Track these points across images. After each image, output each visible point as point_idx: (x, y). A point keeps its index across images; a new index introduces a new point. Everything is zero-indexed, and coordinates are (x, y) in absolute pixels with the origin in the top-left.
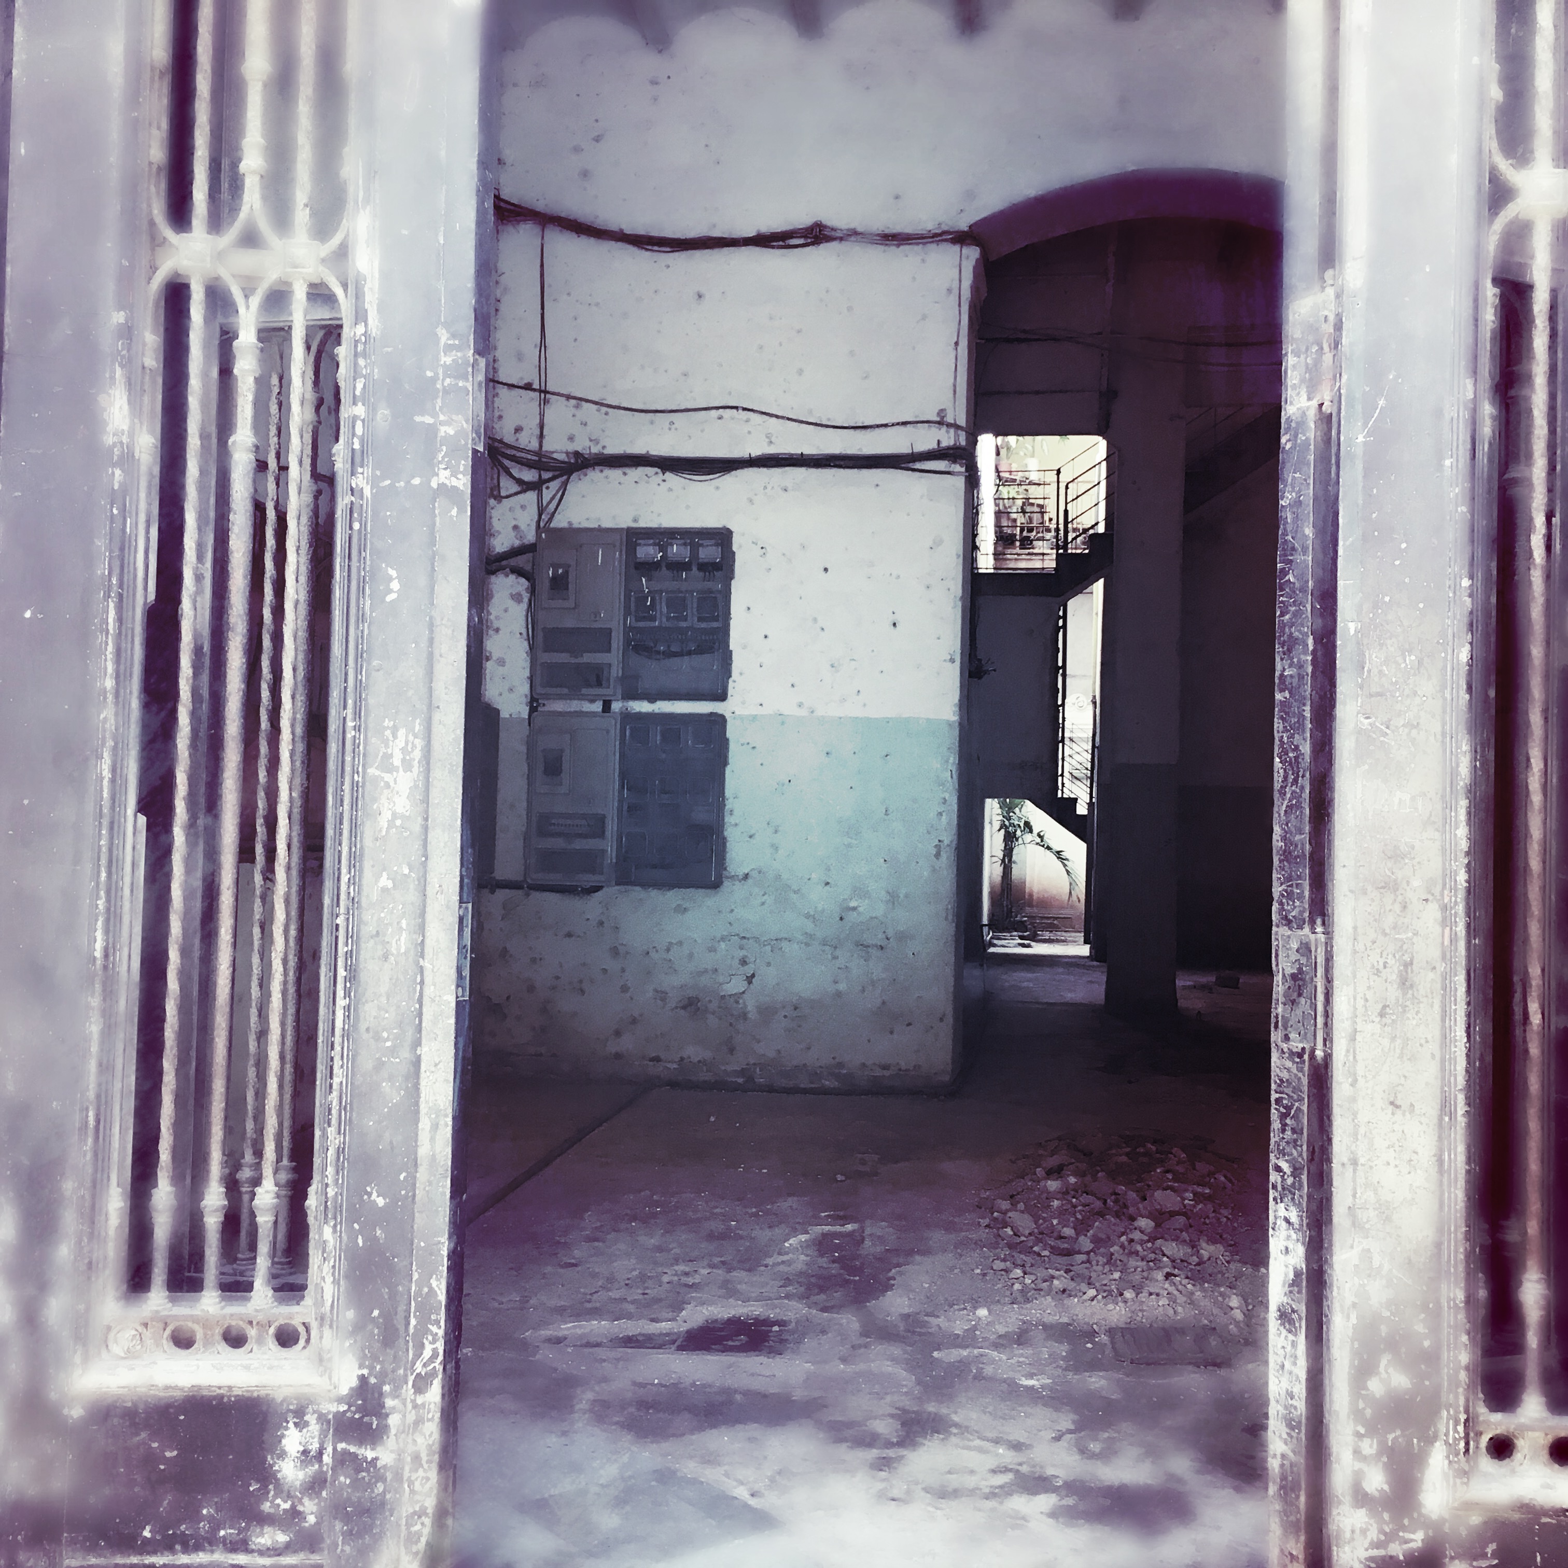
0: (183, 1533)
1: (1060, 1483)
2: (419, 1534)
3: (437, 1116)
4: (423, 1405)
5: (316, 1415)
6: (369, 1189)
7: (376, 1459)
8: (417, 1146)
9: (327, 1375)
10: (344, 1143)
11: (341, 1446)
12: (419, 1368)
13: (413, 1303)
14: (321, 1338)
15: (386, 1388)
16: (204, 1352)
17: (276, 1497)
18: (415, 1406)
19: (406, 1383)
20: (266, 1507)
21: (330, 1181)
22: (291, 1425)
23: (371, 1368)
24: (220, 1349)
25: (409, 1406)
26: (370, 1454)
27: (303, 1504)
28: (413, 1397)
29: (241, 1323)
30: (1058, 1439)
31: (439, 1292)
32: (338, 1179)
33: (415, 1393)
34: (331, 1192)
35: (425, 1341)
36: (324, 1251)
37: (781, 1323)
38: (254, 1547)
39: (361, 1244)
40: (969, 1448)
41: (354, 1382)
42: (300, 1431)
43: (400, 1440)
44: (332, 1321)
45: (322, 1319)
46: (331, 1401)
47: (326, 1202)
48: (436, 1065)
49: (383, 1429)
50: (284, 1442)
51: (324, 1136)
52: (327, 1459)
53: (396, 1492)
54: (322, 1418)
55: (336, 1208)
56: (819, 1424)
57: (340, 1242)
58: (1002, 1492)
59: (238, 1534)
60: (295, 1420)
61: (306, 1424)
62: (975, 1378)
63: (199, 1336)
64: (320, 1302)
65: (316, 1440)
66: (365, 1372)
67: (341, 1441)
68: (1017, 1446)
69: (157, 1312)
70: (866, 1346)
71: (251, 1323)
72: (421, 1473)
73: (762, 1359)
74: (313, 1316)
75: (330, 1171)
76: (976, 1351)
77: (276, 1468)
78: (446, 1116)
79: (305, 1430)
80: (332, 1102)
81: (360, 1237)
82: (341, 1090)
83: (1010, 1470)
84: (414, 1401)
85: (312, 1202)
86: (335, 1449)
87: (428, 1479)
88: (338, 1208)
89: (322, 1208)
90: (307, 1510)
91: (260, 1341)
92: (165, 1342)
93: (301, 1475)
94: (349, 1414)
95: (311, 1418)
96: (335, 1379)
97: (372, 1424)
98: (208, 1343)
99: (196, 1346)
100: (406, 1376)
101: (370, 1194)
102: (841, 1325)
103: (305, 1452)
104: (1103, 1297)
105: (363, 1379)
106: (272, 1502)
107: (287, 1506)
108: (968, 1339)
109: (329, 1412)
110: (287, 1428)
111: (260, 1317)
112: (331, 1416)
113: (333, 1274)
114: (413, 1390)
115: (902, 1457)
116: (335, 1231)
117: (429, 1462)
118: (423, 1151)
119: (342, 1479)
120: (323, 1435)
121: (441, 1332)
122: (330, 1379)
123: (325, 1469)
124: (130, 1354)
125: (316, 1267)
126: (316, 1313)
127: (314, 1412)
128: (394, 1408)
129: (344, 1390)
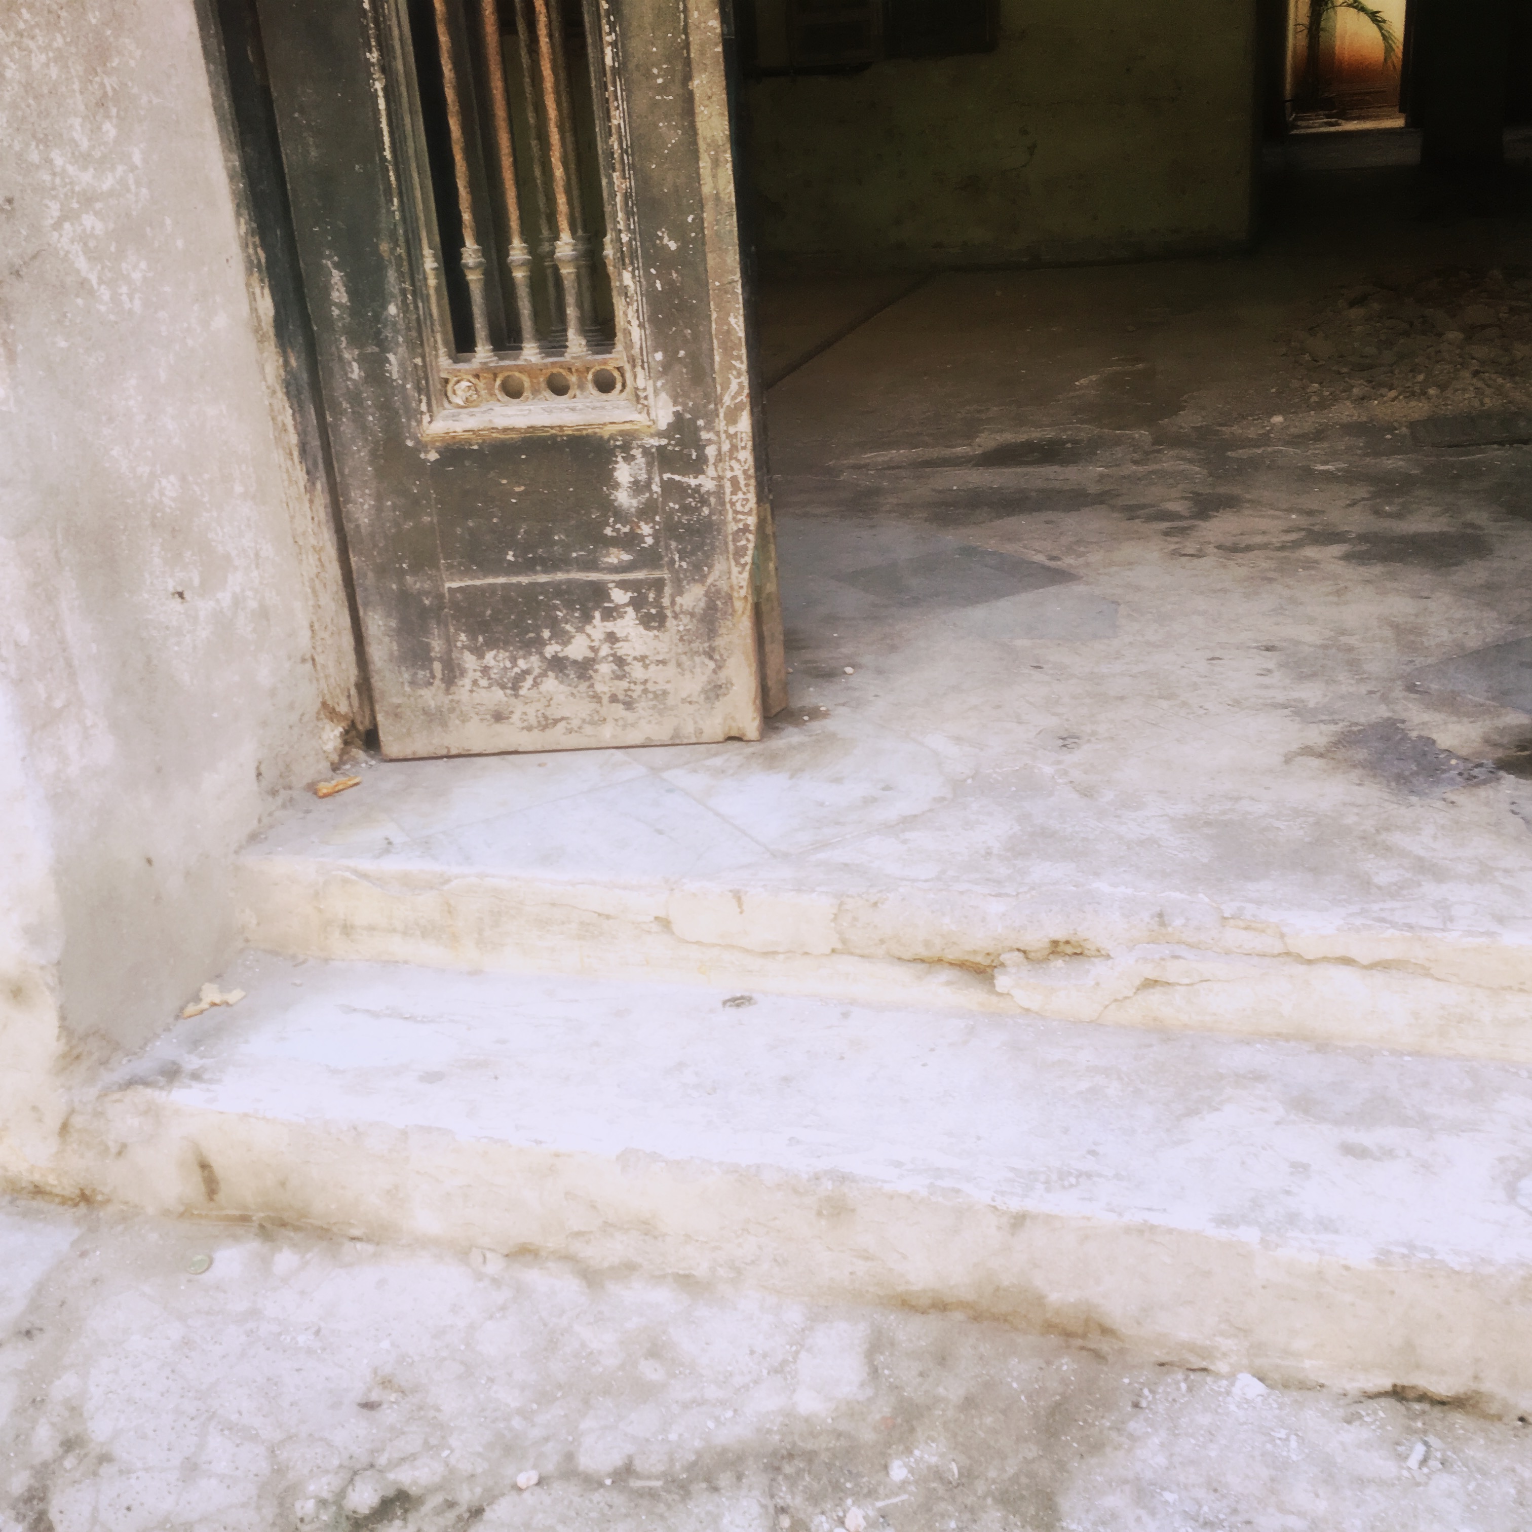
0: (540, 556)
1: (1354, 535)
2: (745, 548)
3: (717, 152)
4: (736, 434)
5: (641, 450)
6: (660, 234)
7: (700, 485)
8: (700, 185)
9: (645, 412)
10: (631, 189)
11: (666, 476)
12: (727, 400)
13: (715, 341)
14: (635, 376)
15: (701, 423)
16: (533, 399)
17: (615, 522)
18: (729, 436)
19: (718, 416)
20: (608, 531)
21: (621, 226)
22: (619, 459)
23: (685, 405)
24: (547, 396)
25: (723, 436)
26: (693, 482)
27: (639, 527)
28: (725, 428)
29: (561, 370)
30: (1353, 504)
31: (737, 329)
32: (629, 225)
33: (727, 425)
34: (625, 238)
35: (730, 376)
36: (626, 296)
37: (1074, 442)
38: (603, 566)
39: (660, 289)
40: (1263, 516)
41: (670, 419)
42: (629, 464)
43: (719, 469)
44: (643, 362)
45: (632, 361)
46: (652, 436)
47: (622, 248)
48: (710, 98)
49: (702, 459)
50: (616, 474)
51: (611, 183)
52: (656, 488)
53: (721, 513)
54: (646, 452)
55: (632, 253)
56: (1113, 508)
57: (641, 287)
58: (1297, 545)
59: (588, 555)
60: (623, 455)
61: (633, 457)
62: (1269, 467)
63: (527, 383)
64: (629, 346)
65: (644, 471)
66: (679, 408)
67: (665, 472)
68: (1310, 513)
69: (485, 363)
70: (1159, 451)
71: (570, 370)
72: (740, 495)
73: (1056, 468)
74: (625, 359)
75: (620, 215)
76: (1269, 449)
77: (612, 497)
78: (725, 152)
79: (633, 463)
80: (613, 146)
81: (658, 281)
82: (620, 132)
83: (1304, 529)
84: (726, 432)
85: (609, 251)
86: (662, 479)
87: (747, 500)
88: (633, 255)
89: (619, 255)
90: (645, 533)
91: (581, 387)
92: (497, 392)
93: (635, 502)
94: (670, 448)
95: (637, 452)
96: (653, 416)
97: (691, 455)
98: (535, 392)
99: (525, 394)
100: (716, 410)
101: (661, 238)
102: (1134, 439)
103: (636, 483)
104: (1405, 397)
105: (677, 415)
106: (613, 527)
107: (627, 529)
108: (1264, 440)
109: (652, 446)
110: (617, 462)
111: (578, 364)
112: (654, 450)
113: (638, 318)
114: (725, 422)
115: (1195, 526)
116: (634, 277)
117: (747, 485)
118: (707, 189)
119: (671, 505)
120: (649, 465)
121: (744, 367)
122: (648, 414)
123: (655, 496)
124: (468, 403)
125: (621, 313)
126: (628, 357)
127: (639, 446)
128: (709, 440)
129: (663, 425)
